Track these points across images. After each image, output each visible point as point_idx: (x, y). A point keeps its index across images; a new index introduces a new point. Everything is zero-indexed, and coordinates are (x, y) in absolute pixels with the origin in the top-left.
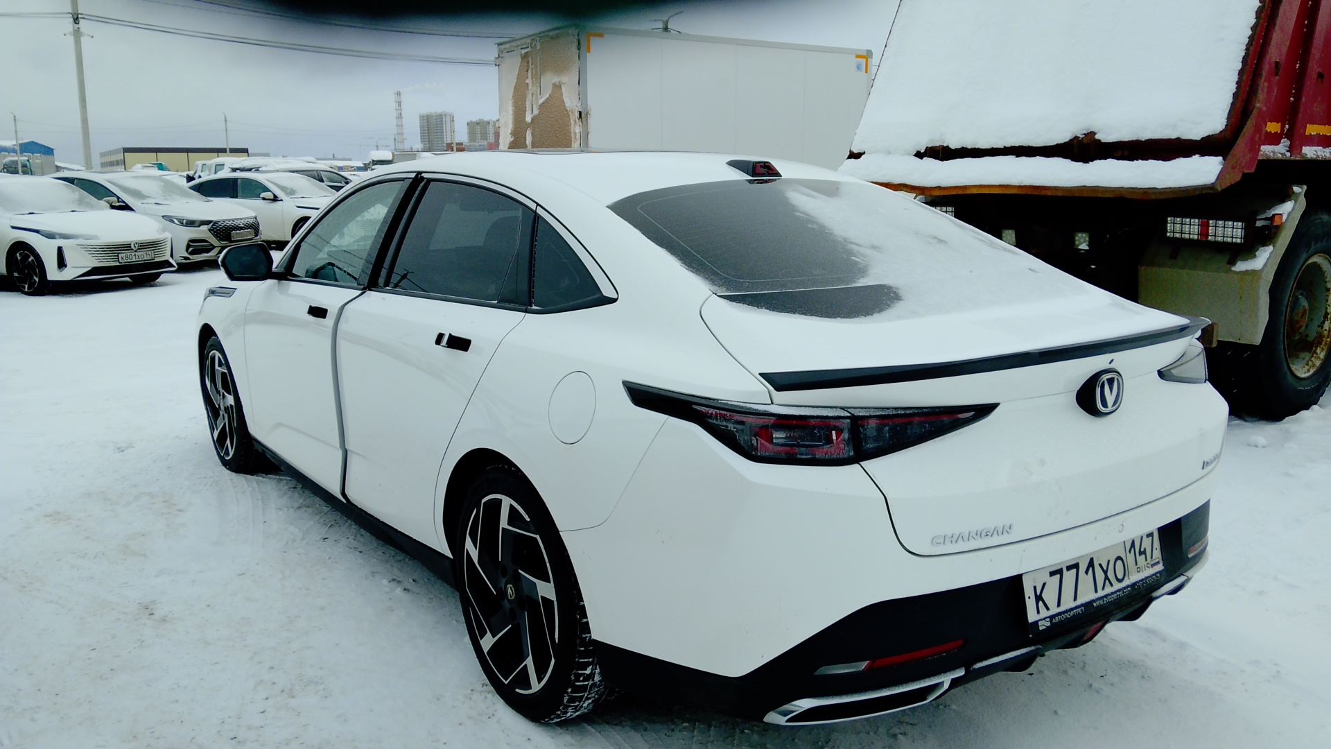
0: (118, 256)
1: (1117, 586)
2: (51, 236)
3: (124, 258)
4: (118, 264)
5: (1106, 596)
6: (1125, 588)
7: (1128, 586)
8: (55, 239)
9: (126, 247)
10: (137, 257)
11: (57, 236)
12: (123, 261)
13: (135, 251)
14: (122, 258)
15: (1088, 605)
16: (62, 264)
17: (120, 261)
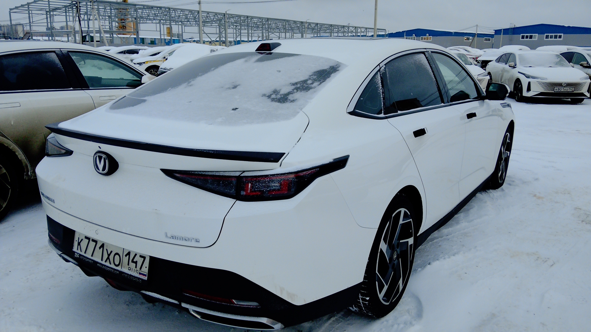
0: (554, 88)
1: (113, 266)
2: (528, 77)
3: (557, 89)
4: (554, 92)
5: (105, 265)
6: (116, 270)
7: (118, 270)
8: (529, 78)
9: (560, 85)
10: (564, 90)
11: (530, 77)
12: (556, 91)
13: (565, 87)
14: (556, 89)
15: (96, 263)
16: (529, 89)
17: (555, 91)
